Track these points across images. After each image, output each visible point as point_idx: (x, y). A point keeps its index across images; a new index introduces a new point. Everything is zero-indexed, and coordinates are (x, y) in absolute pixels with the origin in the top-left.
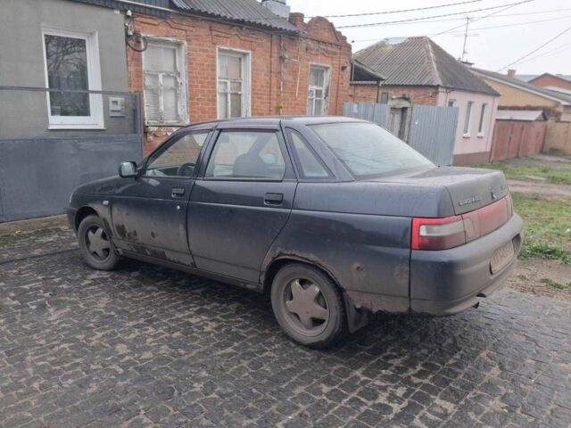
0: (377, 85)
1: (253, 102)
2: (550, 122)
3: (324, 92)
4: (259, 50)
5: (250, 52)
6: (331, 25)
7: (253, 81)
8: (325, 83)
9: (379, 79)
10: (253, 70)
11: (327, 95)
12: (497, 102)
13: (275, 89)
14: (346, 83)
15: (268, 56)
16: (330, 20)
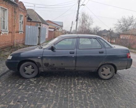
0: (31, 21)
1: (8, 24)
2: (55, 31)
3: (21, 22)
4: (10, 9)
5: (8, 9)
6: (23, 4)
7: (8, 18)
8: (22, 20)
9: (31, 20)
10: (8, 14)
11: (22, 23)
12: (49, 27)
13: (13, 21)
14: (26, 20)
15: (11, 11)
16: (23, 3)
